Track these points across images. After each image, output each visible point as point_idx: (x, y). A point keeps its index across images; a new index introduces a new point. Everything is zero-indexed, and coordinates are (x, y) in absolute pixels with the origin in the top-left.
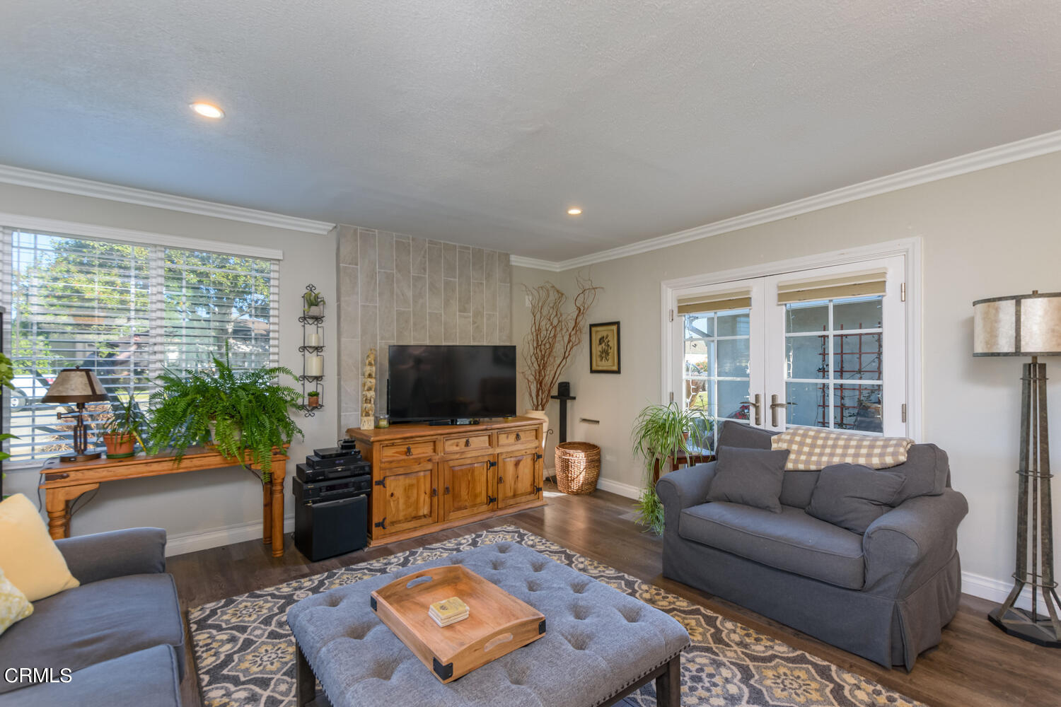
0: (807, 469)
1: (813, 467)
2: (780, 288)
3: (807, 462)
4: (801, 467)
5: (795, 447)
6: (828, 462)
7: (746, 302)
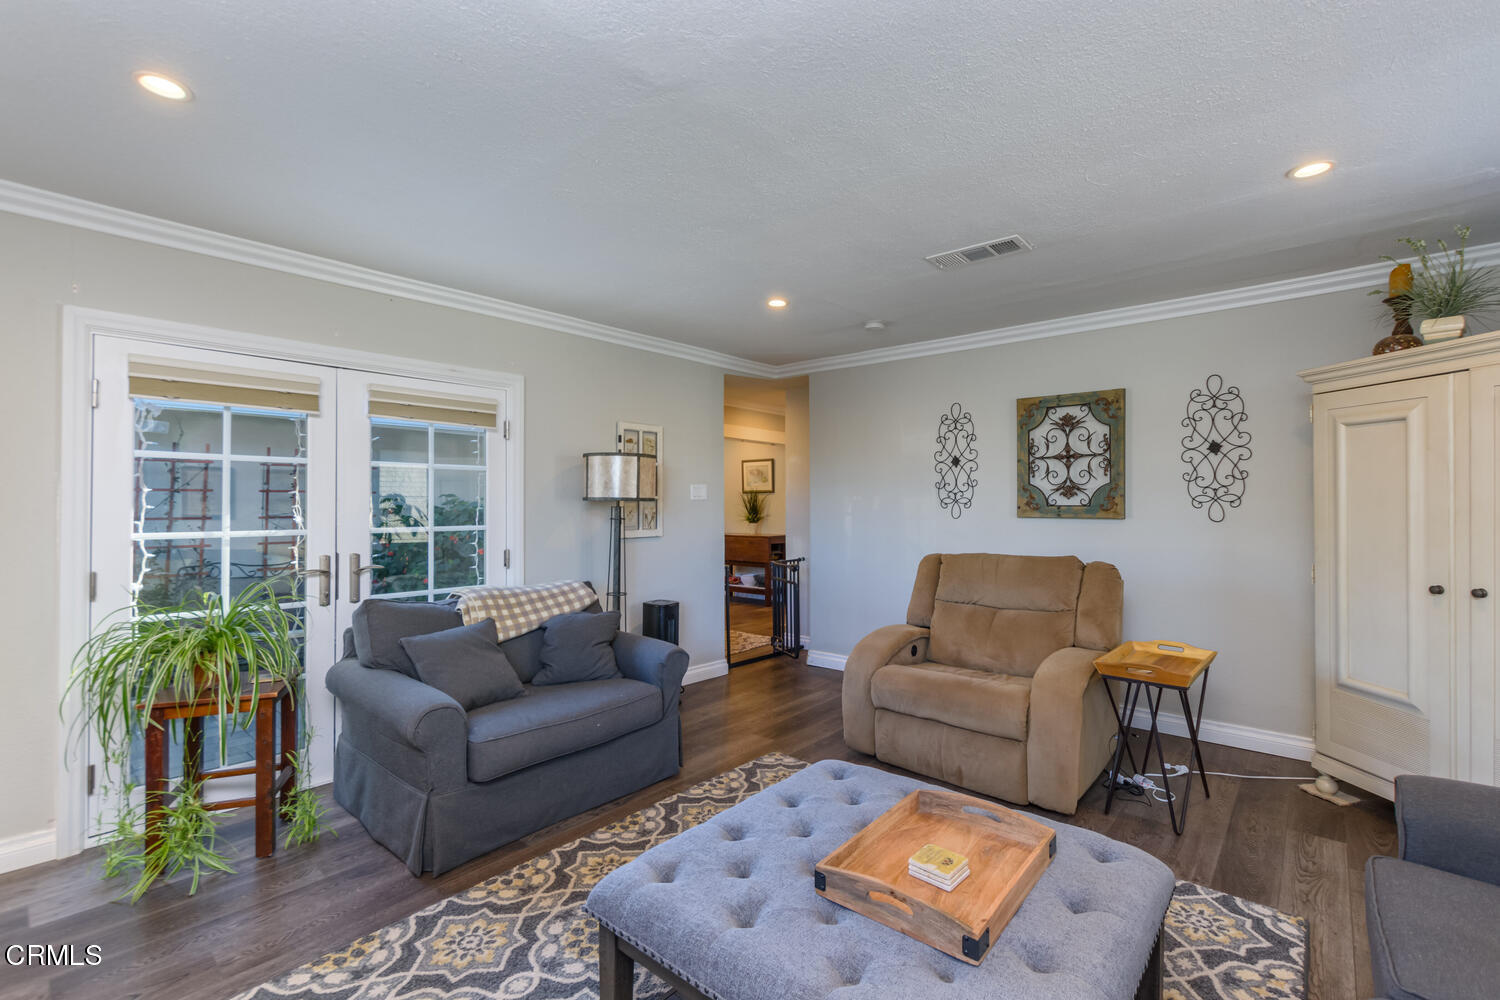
0: (507, 638)
1: (524, 630)
2: (373, 393)
3: (518, 626)
4: (513, 634)
5: (494, 613)
6: (538, 620)
7: (312, 402)
